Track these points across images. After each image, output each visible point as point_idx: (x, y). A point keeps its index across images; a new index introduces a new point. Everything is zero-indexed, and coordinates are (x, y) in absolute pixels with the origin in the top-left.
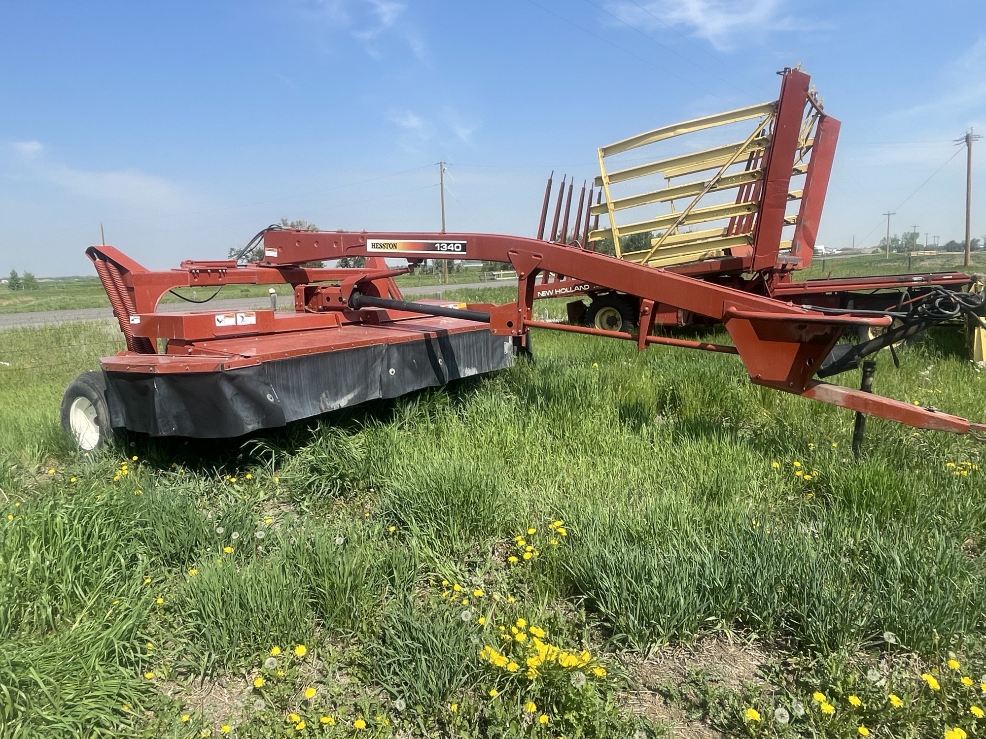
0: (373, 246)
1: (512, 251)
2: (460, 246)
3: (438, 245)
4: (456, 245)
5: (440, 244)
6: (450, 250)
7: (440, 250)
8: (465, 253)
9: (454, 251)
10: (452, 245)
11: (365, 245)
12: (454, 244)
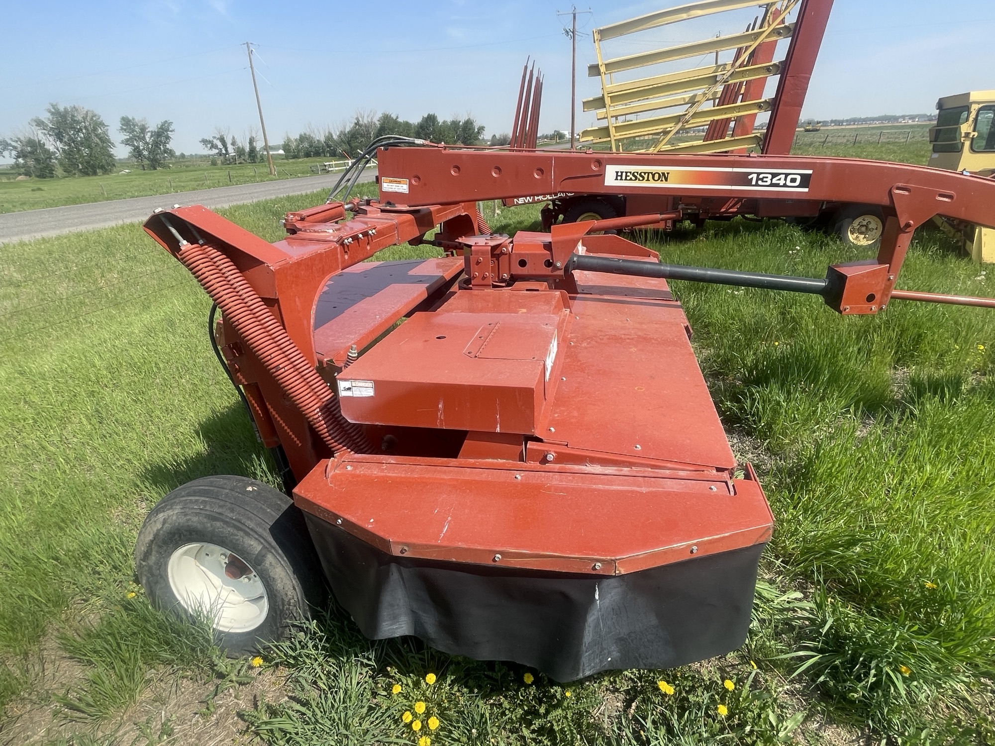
0: (619, 176)
1: (899, 188)
2: (799, 178)
3: (755, 176)
4: (789, 177)
5: (759, 174)
6: (777, 185)
7: (757, 185)
8: (806, 190)
9: (785, 185)
10: (783, 177)
11: (601, 175)
12: (787, 175)
